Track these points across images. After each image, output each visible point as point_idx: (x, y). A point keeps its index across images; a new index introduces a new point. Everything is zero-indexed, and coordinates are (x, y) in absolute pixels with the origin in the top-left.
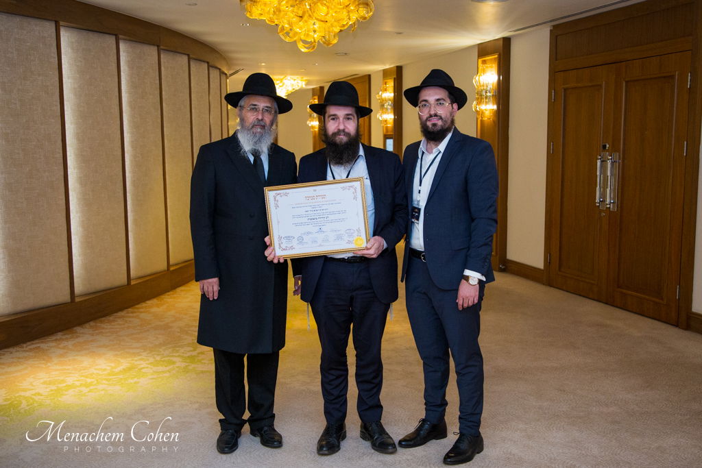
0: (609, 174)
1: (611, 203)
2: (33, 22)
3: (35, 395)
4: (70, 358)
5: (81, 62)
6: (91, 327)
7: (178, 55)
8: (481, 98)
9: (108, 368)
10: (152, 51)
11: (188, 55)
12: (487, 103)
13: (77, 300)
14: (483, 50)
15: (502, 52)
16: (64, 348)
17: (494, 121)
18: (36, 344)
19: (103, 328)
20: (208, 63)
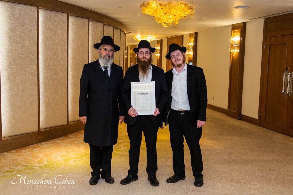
0: (289, 81)
1: (289, 92)
2: (59, 13)
3: (58, 160)
4: (69, 147)
5: (75, 29)
6: (74, 135)
7: (110, 26)
8: (232, 46)
9: (84, 152)
10: (101, 25)
11: (114, 27)
12: (235, 49)
13: (69, 124)
14: (234, 27)
15: (242, 28)
16: (65, 143)
17: (238, 57)
18: (54, 140)
19: (79, 136)
20: (120, 30)
